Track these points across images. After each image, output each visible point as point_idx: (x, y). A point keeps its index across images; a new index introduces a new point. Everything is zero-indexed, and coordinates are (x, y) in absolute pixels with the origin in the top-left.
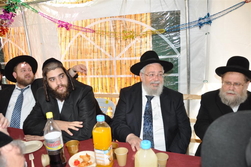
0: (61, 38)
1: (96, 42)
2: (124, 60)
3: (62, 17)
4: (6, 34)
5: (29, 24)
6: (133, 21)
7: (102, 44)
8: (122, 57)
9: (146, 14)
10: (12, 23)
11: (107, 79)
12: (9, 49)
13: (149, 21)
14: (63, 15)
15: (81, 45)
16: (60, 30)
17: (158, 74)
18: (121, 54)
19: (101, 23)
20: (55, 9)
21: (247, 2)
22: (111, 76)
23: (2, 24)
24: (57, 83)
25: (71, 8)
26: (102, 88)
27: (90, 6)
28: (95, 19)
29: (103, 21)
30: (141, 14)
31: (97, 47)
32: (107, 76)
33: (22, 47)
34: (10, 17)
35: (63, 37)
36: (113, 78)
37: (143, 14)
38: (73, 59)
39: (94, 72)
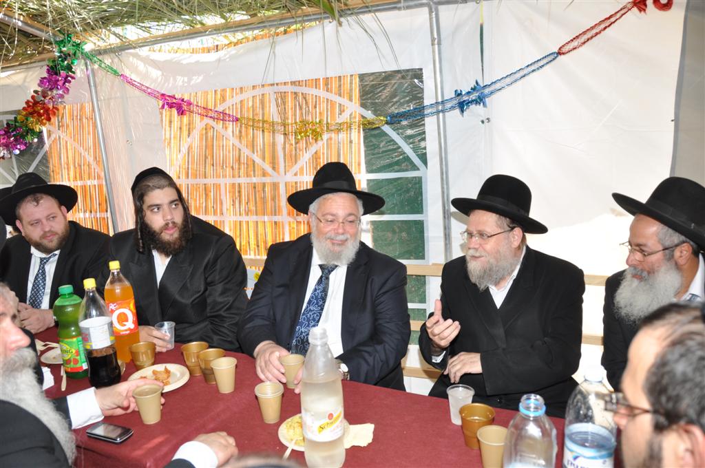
0: (171, 130)
1: (244, 142)
2: (303, 182)
3: (169, 84)
4: (54, 120)
5: (102, 98)
6: (321, 93)
7: (257, 146)
8: (300, 175)
9: (351, 76)
10: (66, 96)
11: (268, 225)
12: (60, 154)
13: (356, 94)
14: (171, 79)
15: (213, 146)
16: (168, 113)
17: (344, 219)
18: (296, 168)
19: (253, 97)
20: (155, 64)
21: (563, 54)
22: (276, 218)
23: (45, 97)
24: (164, 217)
25: (188, 64)
26: (258, 246)
27: (228, 60)
28: (241, 88)
29: (258, 92)
30: (340, 77)
31: (246, 152)
32: (266, 218)
33: (88, 150)
34: (60, 83)
35: (174, 127)
36: (279, 222)
37: (344, 76)
38: (196, 178)
39: (240, 208)
